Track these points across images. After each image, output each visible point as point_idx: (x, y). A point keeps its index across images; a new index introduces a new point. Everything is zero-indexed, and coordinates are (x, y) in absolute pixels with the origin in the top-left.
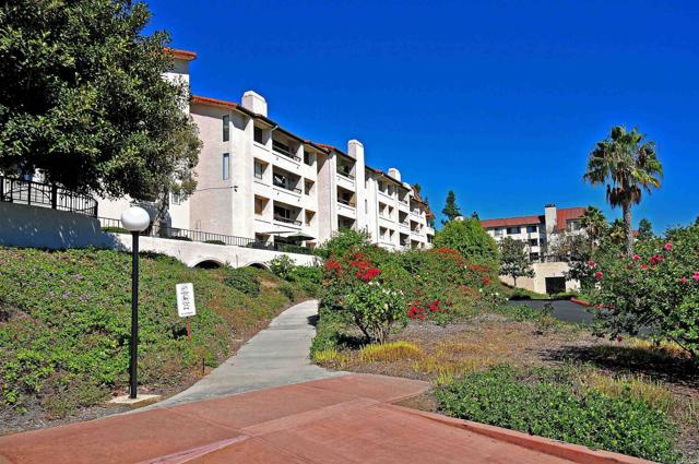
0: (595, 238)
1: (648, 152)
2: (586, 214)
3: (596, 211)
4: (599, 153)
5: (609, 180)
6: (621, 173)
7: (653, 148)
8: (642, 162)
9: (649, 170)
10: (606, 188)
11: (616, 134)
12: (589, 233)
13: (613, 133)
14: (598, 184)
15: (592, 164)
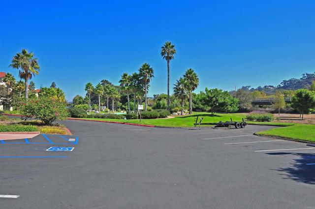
0: (10, 87)
1: (35, 62)
2: (6, 76)
3: (11, 75)
4: (17, 58)
5: (20, 69)
6: (25, 67)
7: (37, 60)
8: (33, 65)
9: (35, 68)
10: (19, 72)
11: (24, 52)
12: (7, 84)
13: (23, 52)
14: (16, 69)
15: (14, 61)
